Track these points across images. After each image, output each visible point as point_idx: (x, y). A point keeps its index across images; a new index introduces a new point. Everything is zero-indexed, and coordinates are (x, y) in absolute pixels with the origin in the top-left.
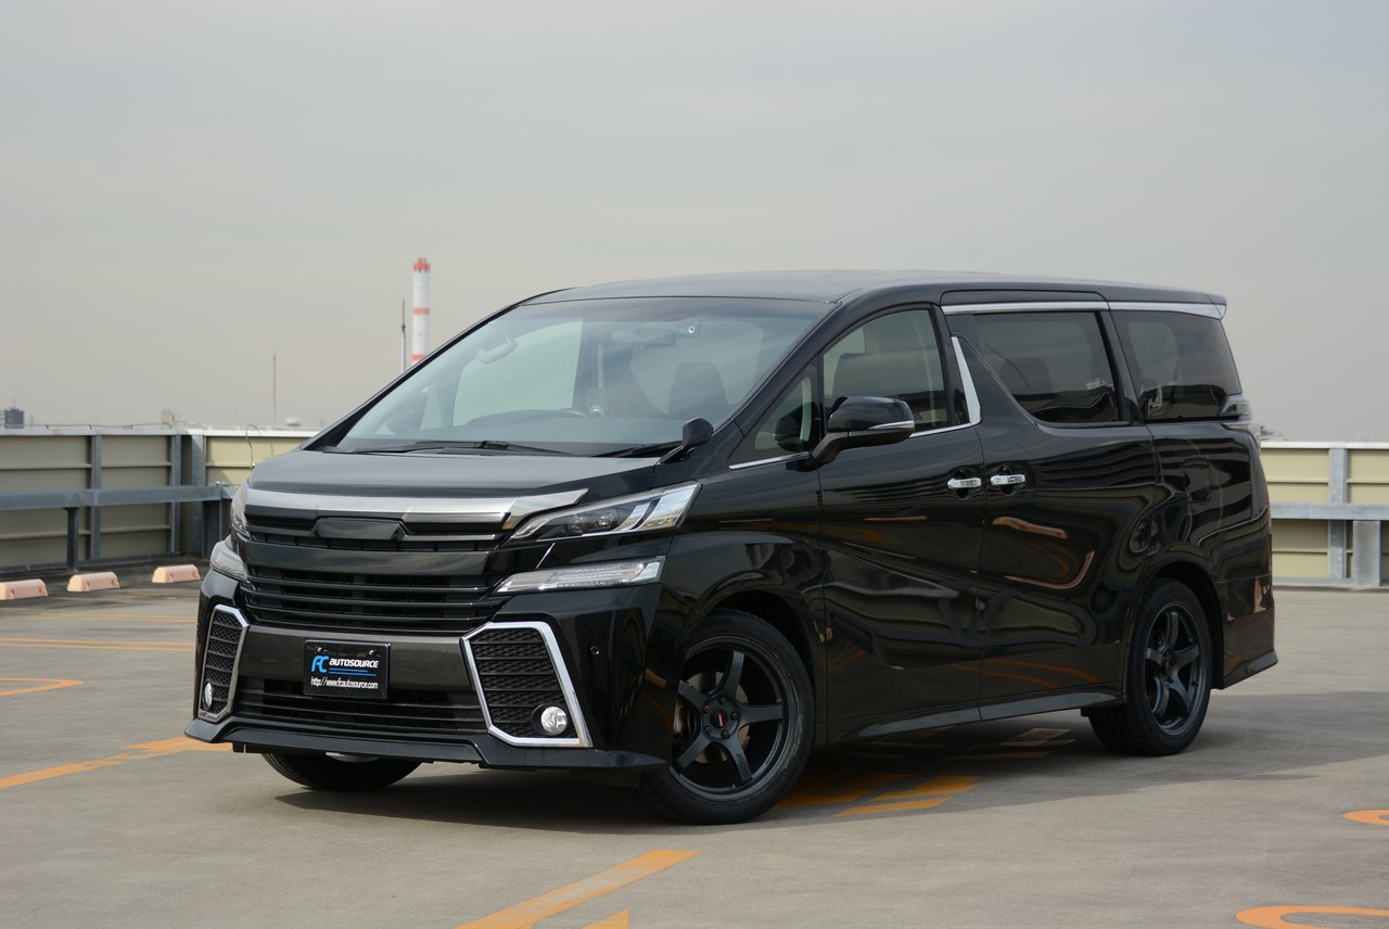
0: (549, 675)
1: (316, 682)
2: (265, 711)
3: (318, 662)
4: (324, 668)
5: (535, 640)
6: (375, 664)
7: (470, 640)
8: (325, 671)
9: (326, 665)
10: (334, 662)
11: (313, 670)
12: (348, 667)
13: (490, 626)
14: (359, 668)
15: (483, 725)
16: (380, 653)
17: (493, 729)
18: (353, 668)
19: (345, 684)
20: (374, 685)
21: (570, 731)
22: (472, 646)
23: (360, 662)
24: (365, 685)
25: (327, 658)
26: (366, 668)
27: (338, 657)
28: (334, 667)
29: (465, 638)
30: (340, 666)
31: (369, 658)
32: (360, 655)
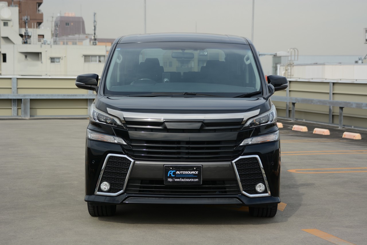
0: (260, 173)
1: (170, 180)
2: (140, 191)
3: (171, 173)
4: (173, 174)
5: (255, 161)
6: (197, 172)
7: (235, 162)
8: (174, 176)
9: (174, 173)
10: (178, 172)
11: (168, 175)
12: (185, 174)
13: (241, 157)
14: (190, 174)
15: (239, 191)
16: (198, 168)
17: (244, 192)
18: (187, 174)
19: (183, 180)
20: (196, 180)
21: (265, 191)
22: (235, 164)
23: (190, 172)
24: (192, 180)
25: (175, 171)
26: (193, 174)
27: (179, 171)
28: (178, 174)
29: (233, 162)
30: (181, 174)
31: (194, 170)
32: (189, 170)
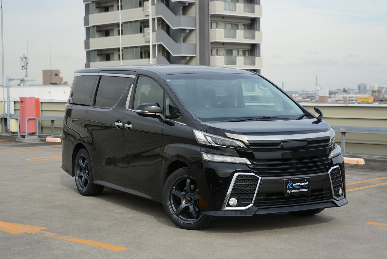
1: (289, 191)
3: (289, 185)
4: (291, 187)
6: (307, 183)
8: (291, 188)
9: (292, 186)
10: (294, 185)
11: (288, 188)
12: (299, 186)
13: (332, 168)
14: (302, 185)
16: (308, 180)
17: (335, 197)
18: (301, 185)
19: (298, 191)
20: (307, 190)
21: (342, 195)
22: (330, 174)
23: (302, 183)
24: (304, 190)
25: (292, 184)
26: (304, 185)
27: (295, 183)
28: (294, 186)
29: (329, 172)
30: (296, 186)
31: (305, 182)
32: (302, 182)
